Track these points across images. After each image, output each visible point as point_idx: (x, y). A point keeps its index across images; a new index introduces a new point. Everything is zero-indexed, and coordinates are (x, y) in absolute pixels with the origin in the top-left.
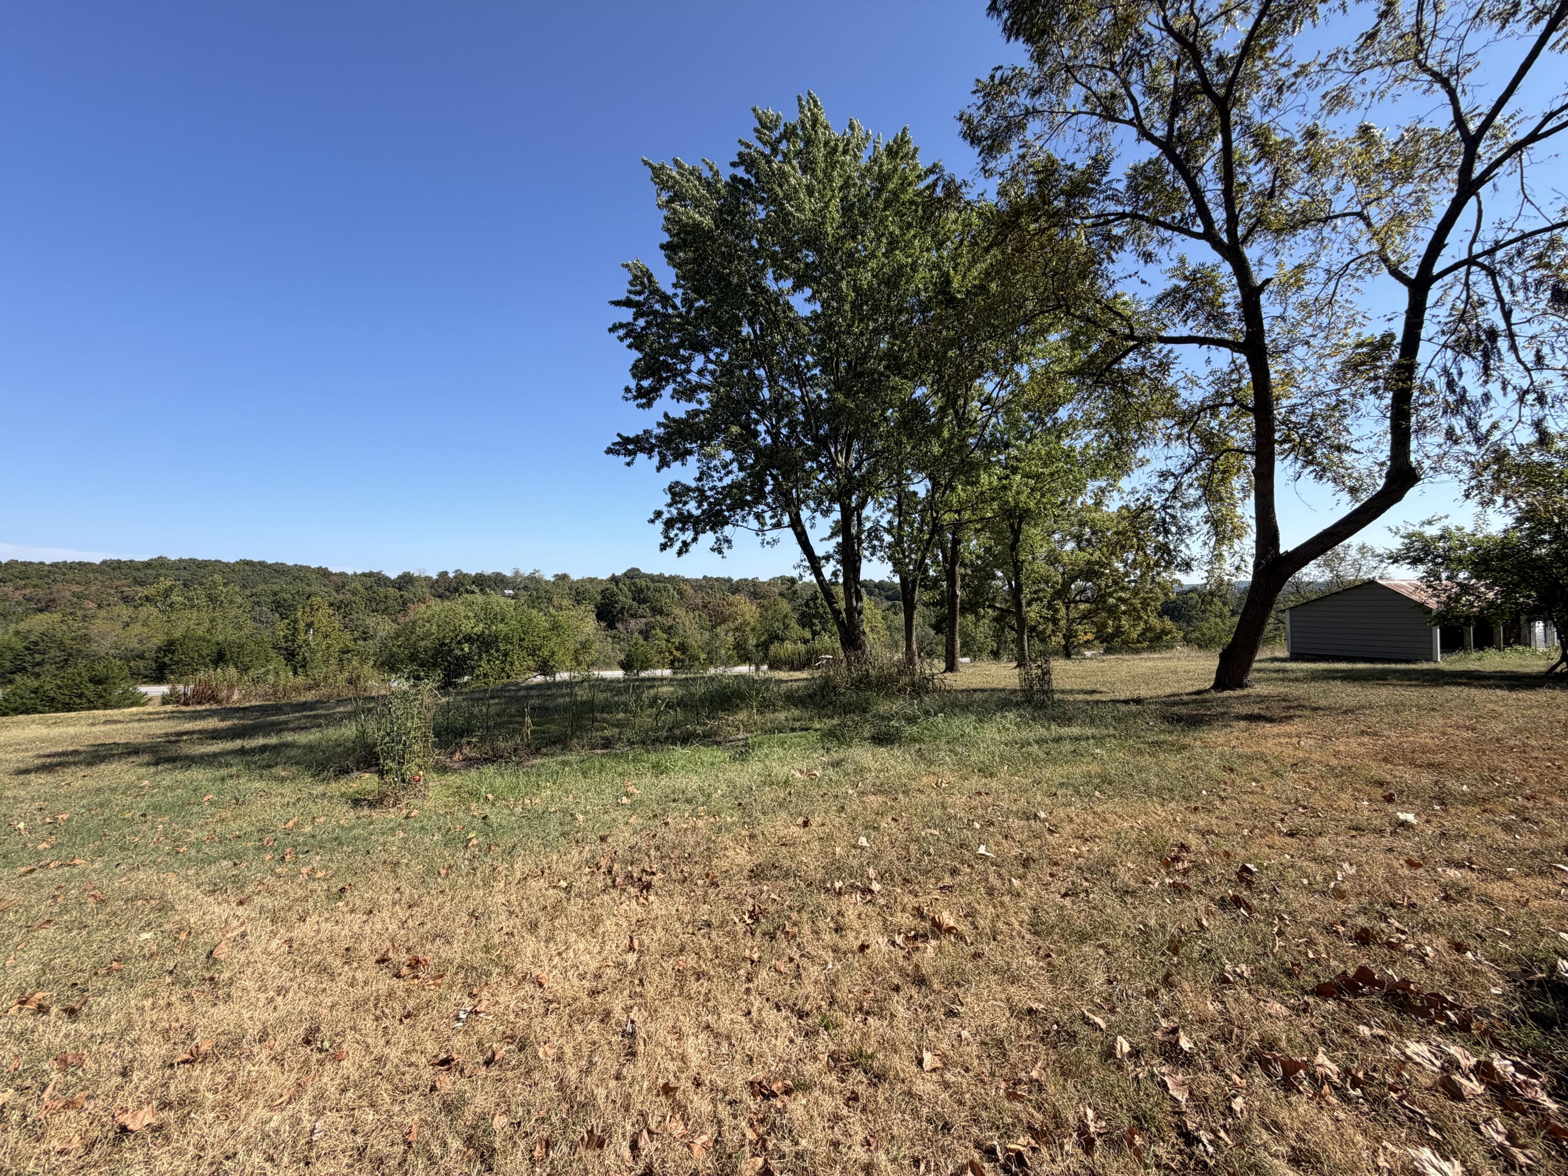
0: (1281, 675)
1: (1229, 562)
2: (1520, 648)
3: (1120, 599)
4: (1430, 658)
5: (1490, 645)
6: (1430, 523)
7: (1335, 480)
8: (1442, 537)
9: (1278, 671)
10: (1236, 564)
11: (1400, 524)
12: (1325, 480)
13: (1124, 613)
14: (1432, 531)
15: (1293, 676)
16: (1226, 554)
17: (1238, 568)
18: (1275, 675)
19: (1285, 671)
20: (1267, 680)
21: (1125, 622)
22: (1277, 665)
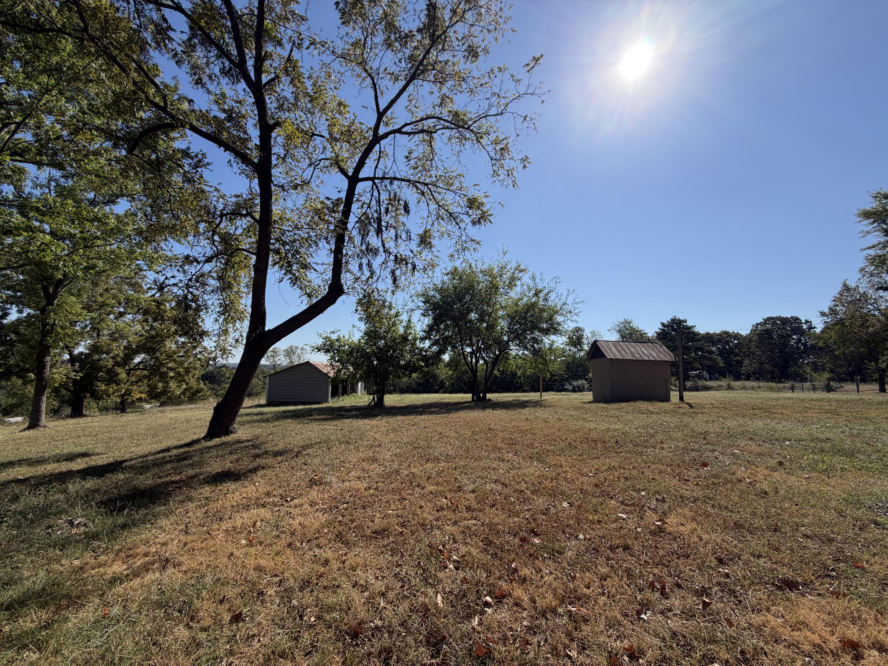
0: (259, 418)
1: (231, 336)
2: (354, 394)
3: (169, 368)
4: (327, 401)
5: (346, 393)
6: (333, 333)
7: (301, 288)
8: (337, 340)
9: (257, 414)
10: (237, 337)
11: (322, 332)
12: (296, 287)
13: (172, 378)
14: (334, 337)
15: (265, 417)
16: (230, 330)
17: (237, 341)
18: (256, 417)
19: (262, 414)
20: (250, 422)
21: (173, 385)
22: (259, 409)
